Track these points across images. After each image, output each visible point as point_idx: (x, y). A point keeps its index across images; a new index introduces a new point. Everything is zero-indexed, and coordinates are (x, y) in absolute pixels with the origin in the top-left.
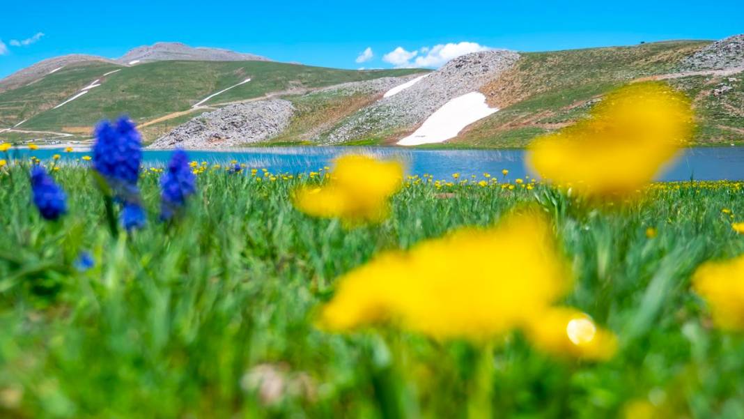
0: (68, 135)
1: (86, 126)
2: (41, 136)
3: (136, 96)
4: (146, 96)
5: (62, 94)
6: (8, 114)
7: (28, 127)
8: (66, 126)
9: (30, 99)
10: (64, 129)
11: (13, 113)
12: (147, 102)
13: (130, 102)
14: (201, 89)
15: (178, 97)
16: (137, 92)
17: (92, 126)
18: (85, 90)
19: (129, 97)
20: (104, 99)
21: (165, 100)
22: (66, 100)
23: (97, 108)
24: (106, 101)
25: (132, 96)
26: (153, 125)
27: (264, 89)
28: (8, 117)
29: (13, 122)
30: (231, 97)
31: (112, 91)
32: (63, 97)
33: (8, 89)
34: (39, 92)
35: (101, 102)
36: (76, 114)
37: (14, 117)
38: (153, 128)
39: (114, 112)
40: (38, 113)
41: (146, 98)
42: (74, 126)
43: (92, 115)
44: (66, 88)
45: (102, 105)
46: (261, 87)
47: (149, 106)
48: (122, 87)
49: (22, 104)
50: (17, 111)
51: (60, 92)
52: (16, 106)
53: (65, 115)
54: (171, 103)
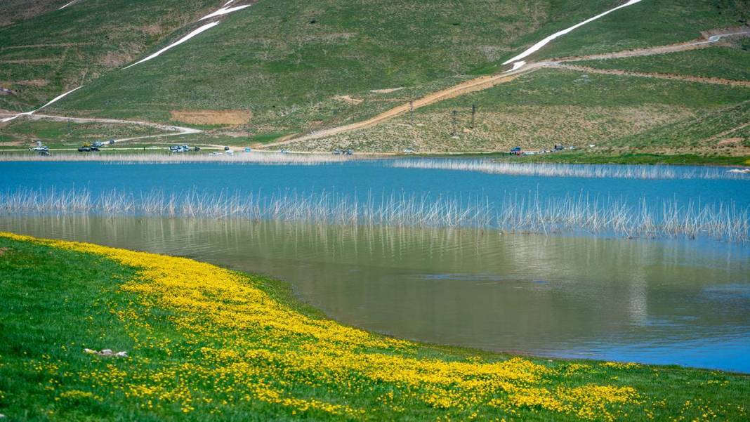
0: (189, 131)
1: (230, 109)
2: (122, 131)
3: (347, 36)
4: (372, 35)
5: (154, 29)
6: (25, 75)
7: (79, 107)
8: (179, 109)
9: (79, 39)
10: (176, 115)
11: (36, 75)
12: (377, 51)
13: (335, 49)
14: (510, 20)
15: (455, 39)
16: (348, 26)
17: (243, 109)
18: (214, 19)
19: (330, 38)
20: (266, 42)
21: (422, 46)
22: (166, 43)
23: (251, 62)
24: (273, 45)
25: (337, 35)
26: (431, 108)
27: (693, 22)
28: (25, 82)
29: (39, 96)
30: (615, 40)
31: (285, 20)
32: (157, 36)
33: (16, 17)
34: (98, 22)
35: (259, 47)
36: (200, 76)
37: (41, 83)
38: (436, 117)
39: (296, 74)
40: (96, 75)
41: (373, 41)
42: (199, 109)
43: (241, 81)
44: (162, 13)
45: (264, 56)
46: (684, 16)
47: (380, 61)
48: (308, 12)
49: (58, 52)
50: (46, 68)
51: (148, 23)
52: (44, 56)
53: (174, 78)
54: (439, 53)
